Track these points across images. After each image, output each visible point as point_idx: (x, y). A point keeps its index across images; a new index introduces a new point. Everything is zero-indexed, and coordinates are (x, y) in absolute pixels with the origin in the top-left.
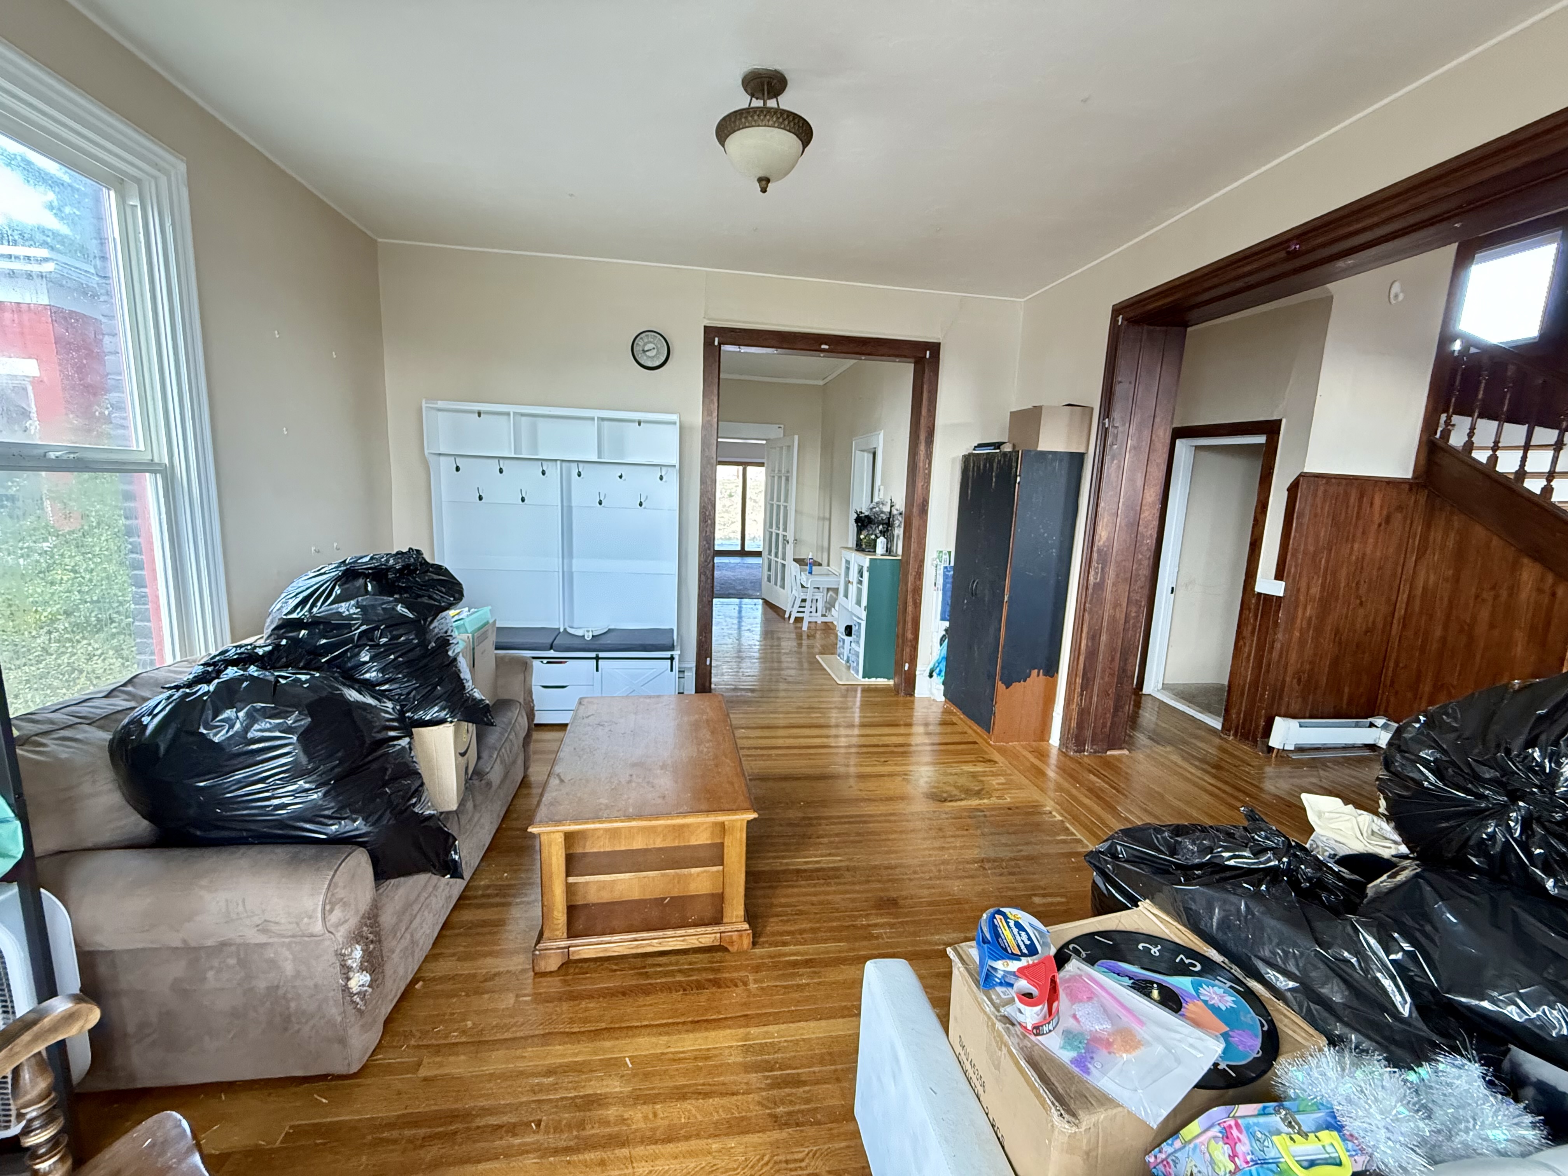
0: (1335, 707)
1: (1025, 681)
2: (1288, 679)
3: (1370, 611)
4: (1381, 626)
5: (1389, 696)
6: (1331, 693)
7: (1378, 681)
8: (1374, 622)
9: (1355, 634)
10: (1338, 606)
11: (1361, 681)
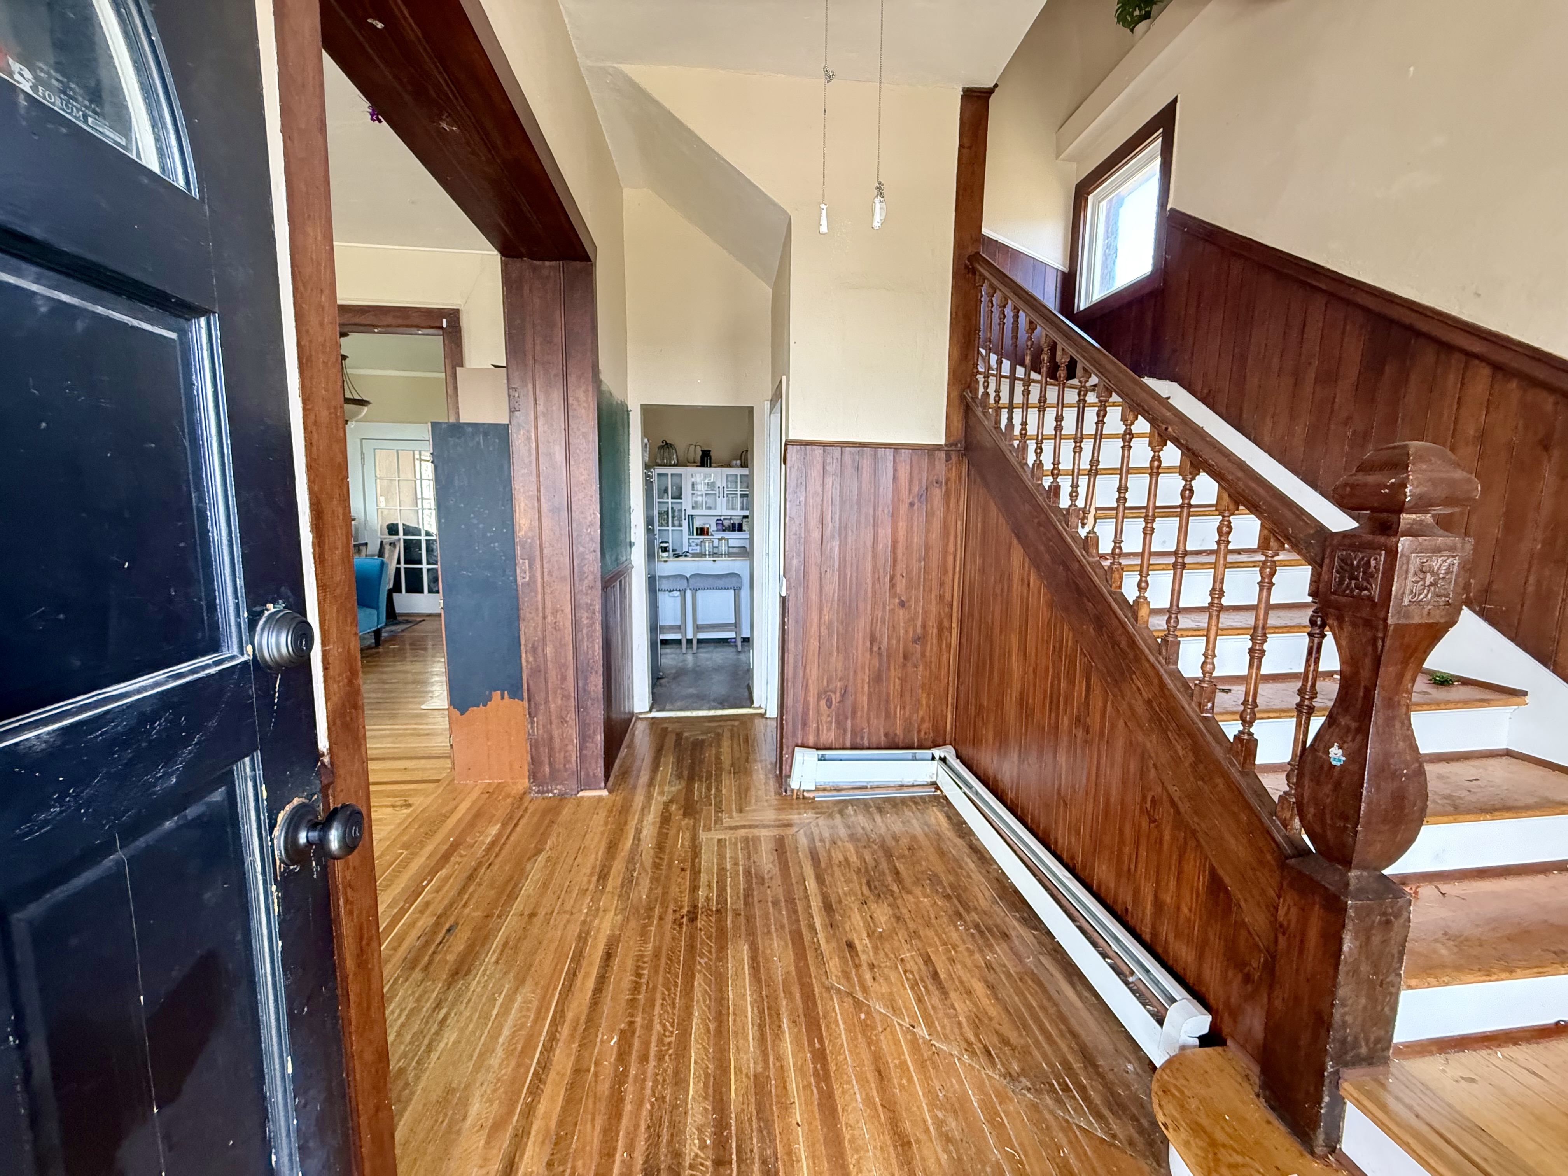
0: (886, 735)
1: (485, 705)
2: (812, 700)
3: (916, 613)
4: (935, 631)
5: (956, 720)
6: (878, 717)
7: (944, 701)
8: (924, 627)
9: (898, 641)
10: (869, 607)
11: (919, 701)
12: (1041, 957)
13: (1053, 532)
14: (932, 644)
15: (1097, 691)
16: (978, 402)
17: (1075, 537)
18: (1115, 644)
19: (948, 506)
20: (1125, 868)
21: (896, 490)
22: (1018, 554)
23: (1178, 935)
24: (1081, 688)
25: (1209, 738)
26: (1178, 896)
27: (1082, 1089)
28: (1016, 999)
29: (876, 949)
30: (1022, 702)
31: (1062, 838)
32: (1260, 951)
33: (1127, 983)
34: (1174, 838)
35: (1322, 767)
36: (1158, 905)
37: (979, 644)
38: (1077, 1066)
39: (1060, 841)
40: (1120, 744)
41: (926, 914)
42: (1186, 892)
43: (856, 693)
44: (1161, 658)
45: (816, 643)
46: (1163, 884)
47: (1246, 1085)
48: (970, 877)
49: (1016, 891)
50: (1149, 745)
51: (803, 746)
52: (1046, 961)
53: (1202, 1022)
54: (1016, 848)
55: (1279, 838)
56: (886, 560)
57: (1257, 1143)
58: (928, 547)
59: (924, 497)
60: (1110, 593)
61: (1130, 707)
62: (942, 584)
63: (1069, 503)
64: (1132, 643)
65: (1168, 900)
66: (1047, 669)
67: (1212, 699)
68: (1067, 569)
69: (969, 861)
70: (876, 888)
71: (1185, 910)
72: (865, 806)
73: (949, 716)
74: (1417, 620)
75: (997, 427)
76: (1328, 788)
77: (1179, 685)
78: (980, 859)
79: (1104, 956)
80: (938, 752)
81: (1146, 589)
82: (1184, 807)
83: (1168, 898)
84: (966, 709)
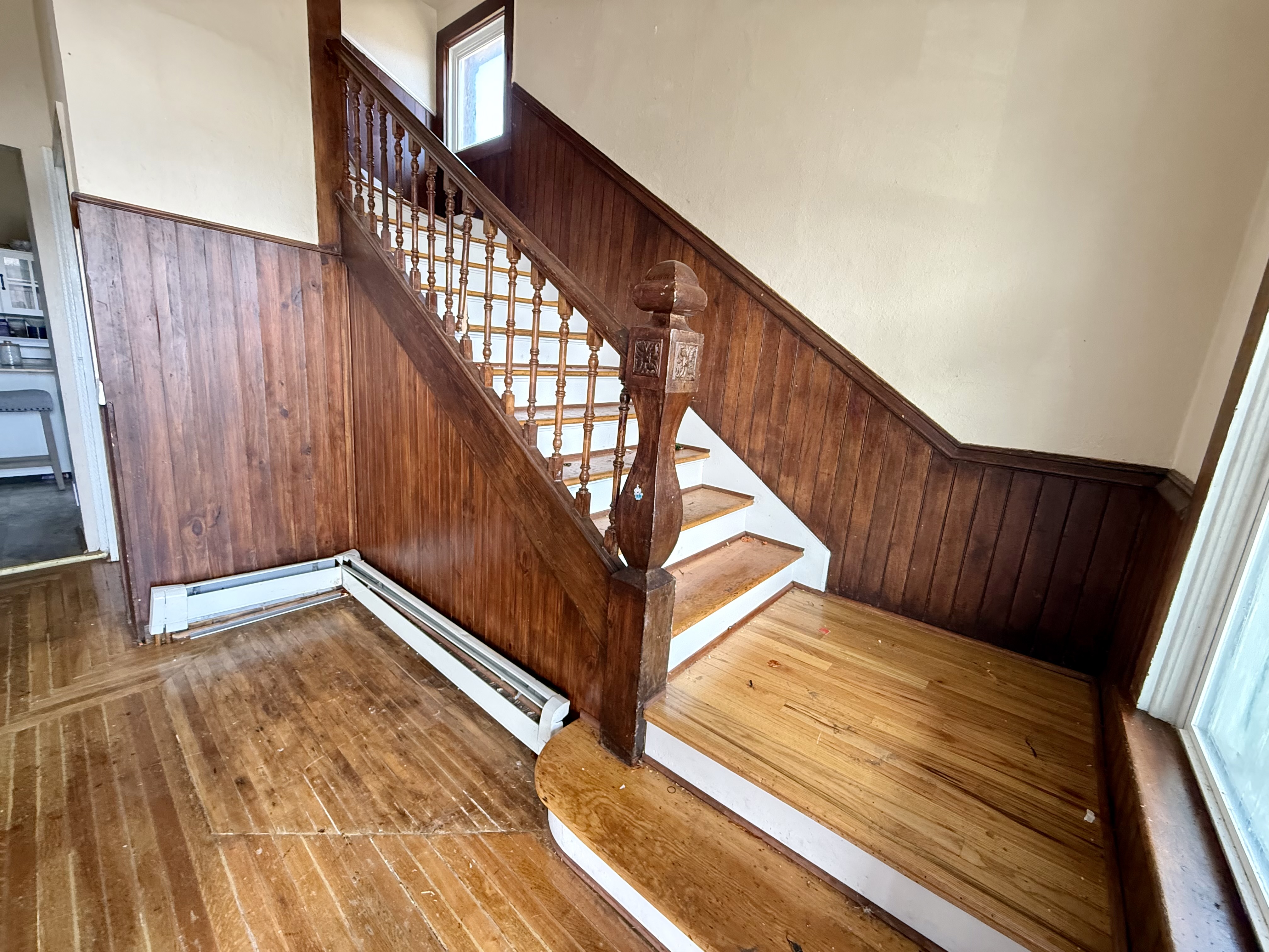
3: (303, 422)
4: (327, 441)
5: (358, 525)
6: (267, 535)
7: (343, 508)
8: (314, 436)
9: (285, 454)
10: (241, 418)
11: (316, 512)
12: (448, 709)
13: (433, 336)
14: (325, 453)
15: (479, 476)
16: (352, 206)
17: (452, 341)
18: (490, 432)
19: (329, 313)
20: (507, 614)
21: (263, 286)
22: (403, 360)
23: (546, 652)
24: (465, 475)
25: (560, 498)
26: (545, 623)
27: (484, 801)
28: (427, 753)
29: (276, 773)
30: (417, 494)
31: (459, 605)
32: (597, 643)
33: (513, 702)
34: (540, 580)
35: (630, 504)
36: (532, 634)
37: (374, 450)
38: (479, 784)
39: (457, 607)
40: (498, 517)
41: (334, 713)
42: (550, 619)
43: (234, 513)
44: (524, 440)
45: (168, 463)
46: (534, 618)
47: (593, 739)
48: (379, 662)
49: (424, 661)
50: (519, 512)
51: (164, 584)
52: (453, 710)
53: (563, 708)
54: (420, 624)
55: (606, 561)
56: (258, 365)
57: (601, 777)
58: (309, 354)
59: (299, 300)
60: (484, 389)
61: (504, 483)
62: (330, 393)
63: (446, 310)
64: (504, 431)
65: (538, 628)
66: (436, 463)
67: (561, 469)
68: (447, 370)
69: (378, 648)
70: (274, 709)
71: (550, 632)
72: (260, 629)
73: (351, 521)
74: (678, 391)
75: (374, 234)
76: (633, 518)
77: (538, 460)
78: (388, 644)
79: (496, 687)
80: (340, 558)
81: (511, 384)
82: (546, 555)
83: (538, 627)
84: (367, 512)
